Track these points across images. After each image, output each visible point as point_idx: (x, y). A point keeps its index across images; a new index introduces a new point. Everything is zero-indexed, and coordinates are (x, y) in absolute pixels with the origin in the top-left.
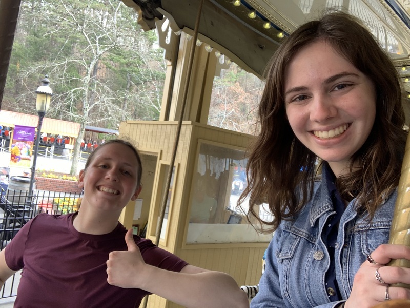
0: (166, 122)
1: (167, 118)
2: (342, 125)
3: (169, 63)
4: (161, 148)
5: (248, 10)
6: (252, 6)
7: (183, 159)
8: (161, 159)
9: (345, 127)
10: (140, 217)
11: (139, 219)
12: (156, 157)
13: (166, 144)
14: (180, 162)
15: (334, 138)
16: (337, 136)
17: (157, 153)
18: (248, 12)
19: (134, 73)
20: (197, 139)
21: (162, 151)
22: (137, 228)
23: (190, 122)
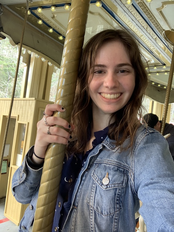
0: (24, 99)
1: (25, 96)
2: (118, 93)
3: (25, 65)
4: (18, 114)
5: (58, 35)
6: (60, 33)
7: (30, 120)
8: (18, 120)
9: (120, 94)
10: (8, 155)
11: (7, 156)
12: (15, 119)
13: (21, 111)
14: (29, 122)
15: (113, 99)
16: (115, 99)
17: (16, 117)
18: (59, 36)
19: (11, 71)
20: (39, 108)
21: (18, 116)
22: (6, 161)
23: (34, 99)
